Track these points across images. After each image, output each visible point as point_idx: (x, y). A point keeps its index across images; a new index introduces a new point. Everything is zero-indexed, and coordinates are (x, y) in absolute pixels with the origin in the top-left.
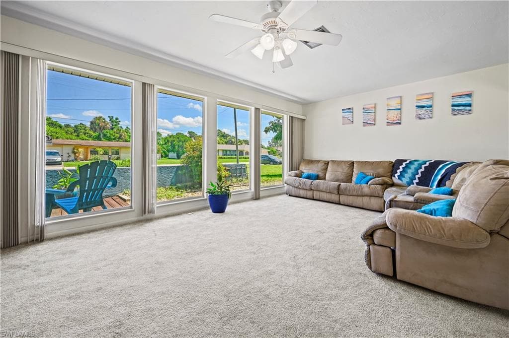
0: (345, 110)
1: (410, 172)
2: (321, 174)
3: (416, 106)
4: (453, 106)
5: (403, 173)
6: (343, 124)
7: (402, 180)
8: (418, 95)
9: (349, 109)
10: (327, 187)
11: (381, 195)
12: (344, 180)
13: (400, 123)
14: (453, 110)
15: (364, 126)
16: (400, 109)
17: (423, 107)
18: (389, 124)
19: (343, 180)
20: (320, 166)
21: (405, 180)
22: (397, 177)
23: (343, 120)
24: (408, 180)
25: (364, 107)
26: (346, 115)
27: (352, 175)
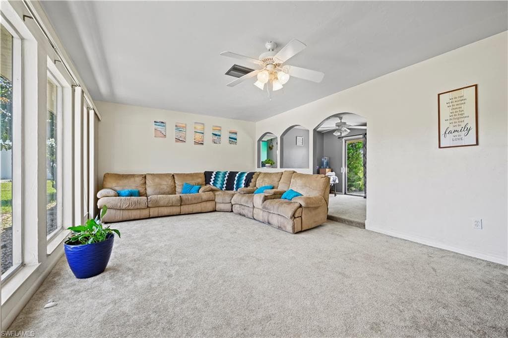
0: (157, 122)
1: (220, 179)
2: (142, 190)
3: (213, 134)
4: (230, 138)
5: (216, 181)
6: (155, 137)
7: (216, 186)
8: (214, 126)
9: (162, 123)
10: (169, 201)
11: (214, 199)
12: (170, 193)
13: (203, 144)
14: (230, 140)
15: (176, 141)
16: (203, 133)
17: (216, 135)
18: (196, 143)
19: (168, 192)
20: (139, 180)
21: (219, 186)
22: (212, 185)
23: (155, 132)
24: (220, 185)
25: (177, 124)
26: (159, 128)
27: (175, 187)
